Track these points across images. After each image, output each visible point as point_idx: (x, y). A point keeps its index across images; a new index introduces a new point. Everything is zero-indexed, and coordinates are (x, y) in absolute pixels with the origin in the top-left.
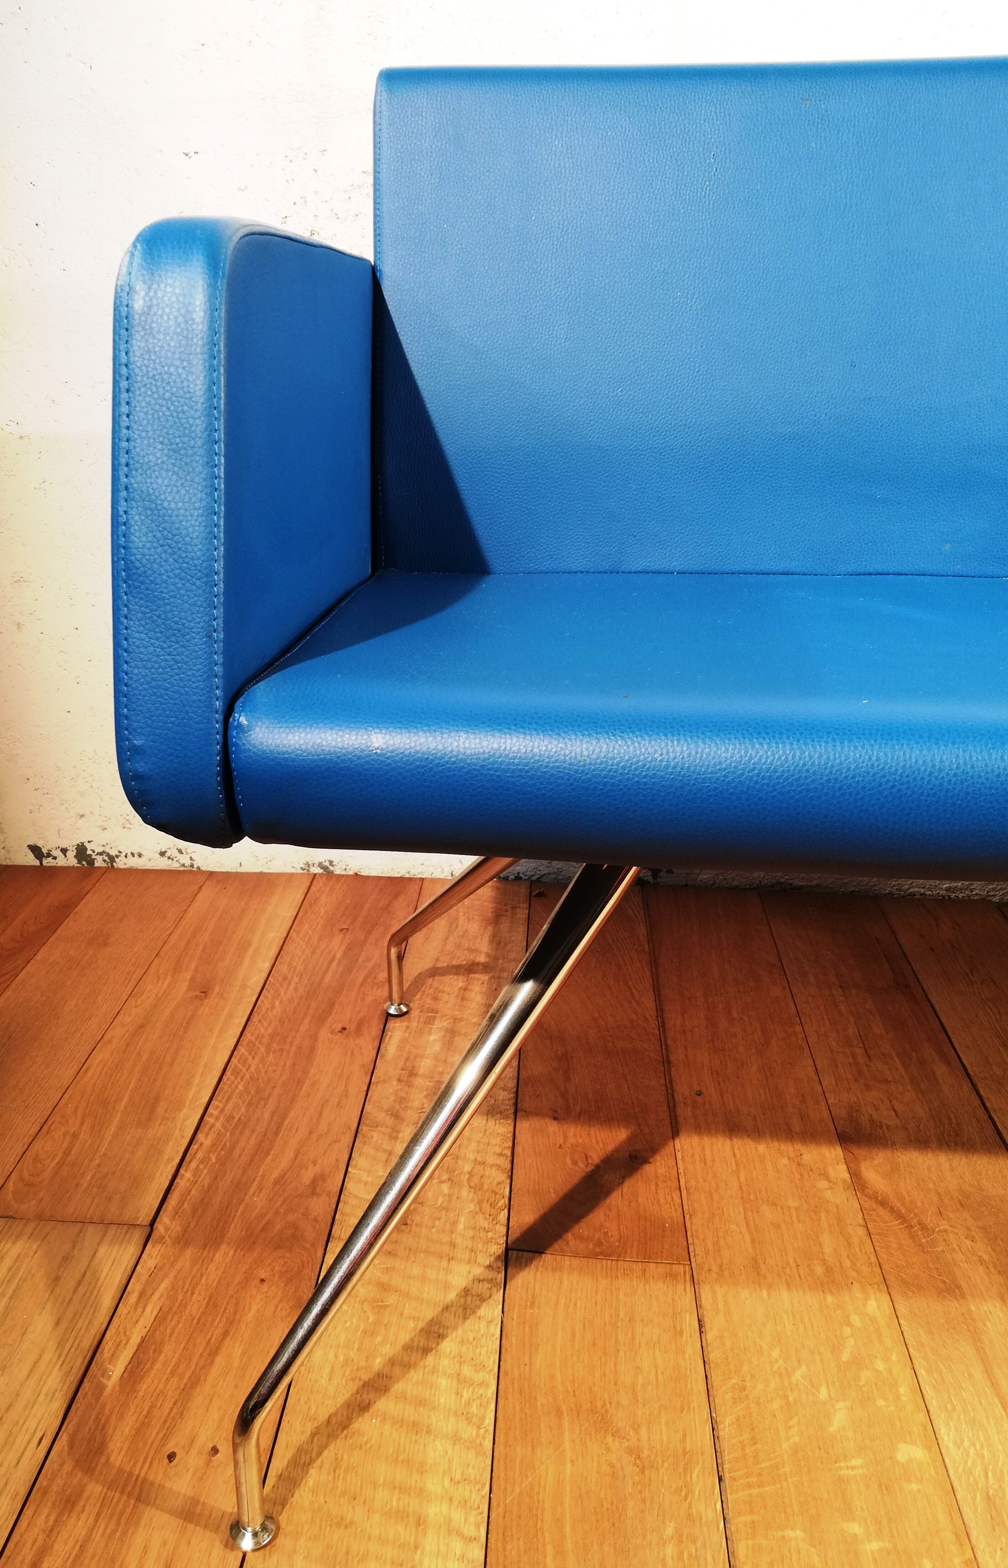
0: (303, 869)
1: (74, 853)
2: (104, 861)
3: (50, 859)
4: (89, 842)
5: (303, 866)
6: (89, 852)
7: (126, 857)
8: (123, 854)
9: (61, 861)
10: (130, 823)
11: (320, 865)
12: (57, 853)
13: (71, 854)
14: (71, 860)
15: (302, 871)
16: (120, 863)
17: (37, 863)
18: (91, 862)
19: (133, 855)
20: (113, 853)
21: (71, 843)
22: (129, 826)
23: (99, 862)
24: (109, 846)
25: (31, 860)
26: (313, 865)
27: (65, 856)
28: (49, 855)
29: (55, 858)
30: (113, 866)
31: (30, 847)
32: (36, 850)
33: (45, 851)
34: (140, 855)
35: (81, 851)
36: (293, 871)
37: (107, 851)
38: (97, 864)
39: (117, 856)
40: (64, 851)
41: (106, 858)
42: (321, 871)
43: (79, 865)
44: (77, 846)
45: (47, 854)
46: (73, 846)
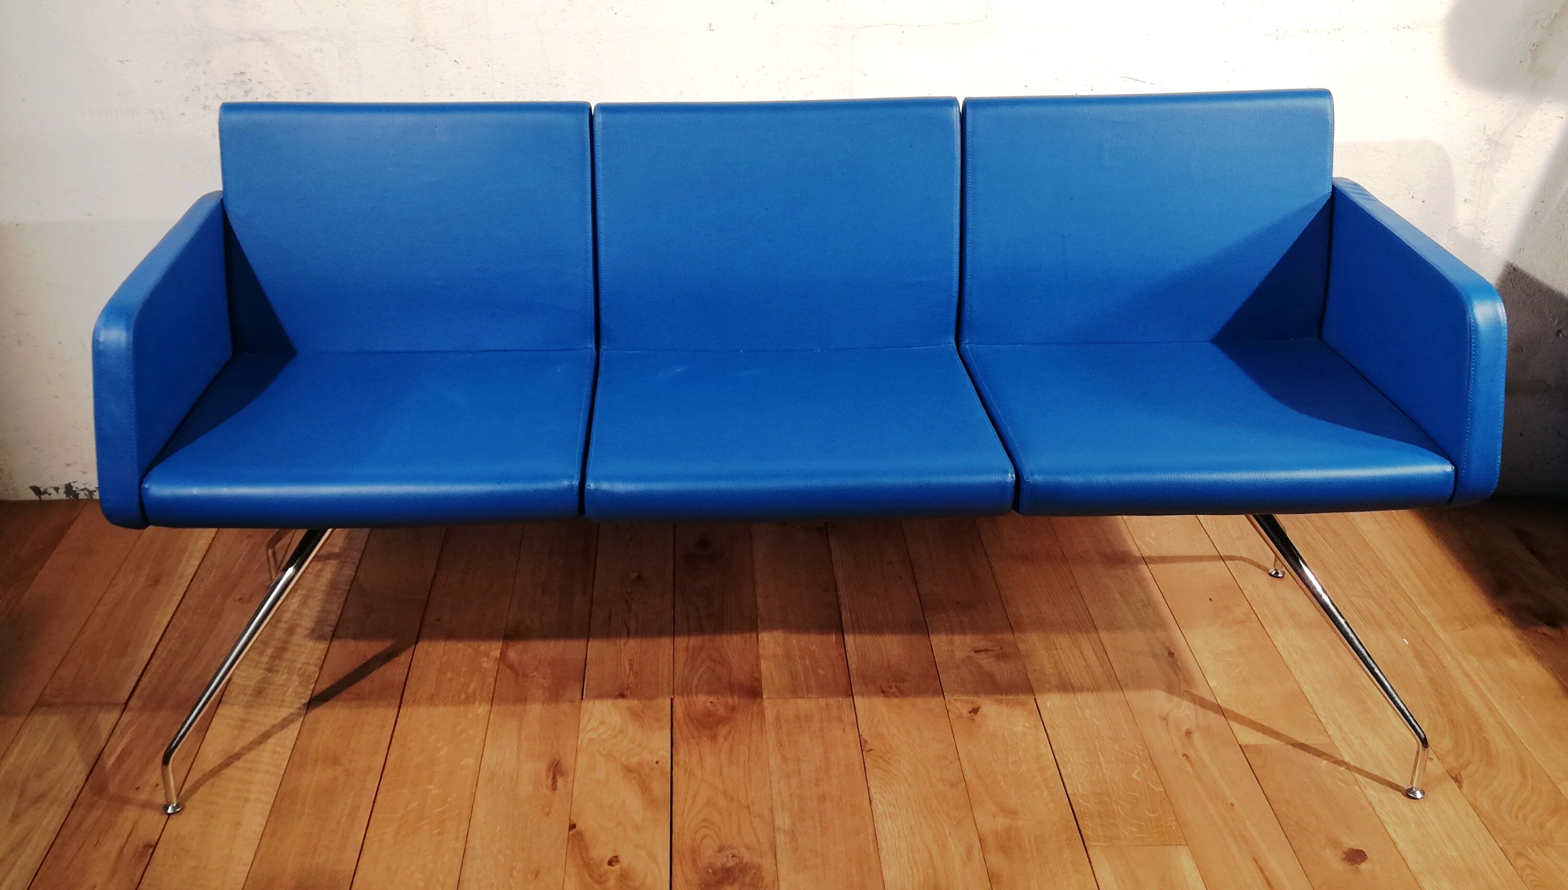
1: (64, 490)
2: (86, 494)
3: (45, 495)
4: (74, 482)
6: (74, 489)
9: (55, 496)
12: (52, 491)
13: (62, 491)
14: (62, 495)
16: (97, 496)
17: (36, 498)
18: (76, 495)
20: (92, 489)
21: (61, 483)
23: (82, 496)
25: (33, 496)
27: (57, 492)
28: (45, 492)
29: (50, 494)
30: (92, 498)
31: (31, 487)
32: (36, 490)
33: (42, 490)
35: (69, 488)
37: (87, 487)
38: (80, 497)
39: (95, 491)
40: (57, 489)
41: (87, 493)
43: (68, 498)
44: (66, 485)
45: (44, 491)
46: (63, 485)
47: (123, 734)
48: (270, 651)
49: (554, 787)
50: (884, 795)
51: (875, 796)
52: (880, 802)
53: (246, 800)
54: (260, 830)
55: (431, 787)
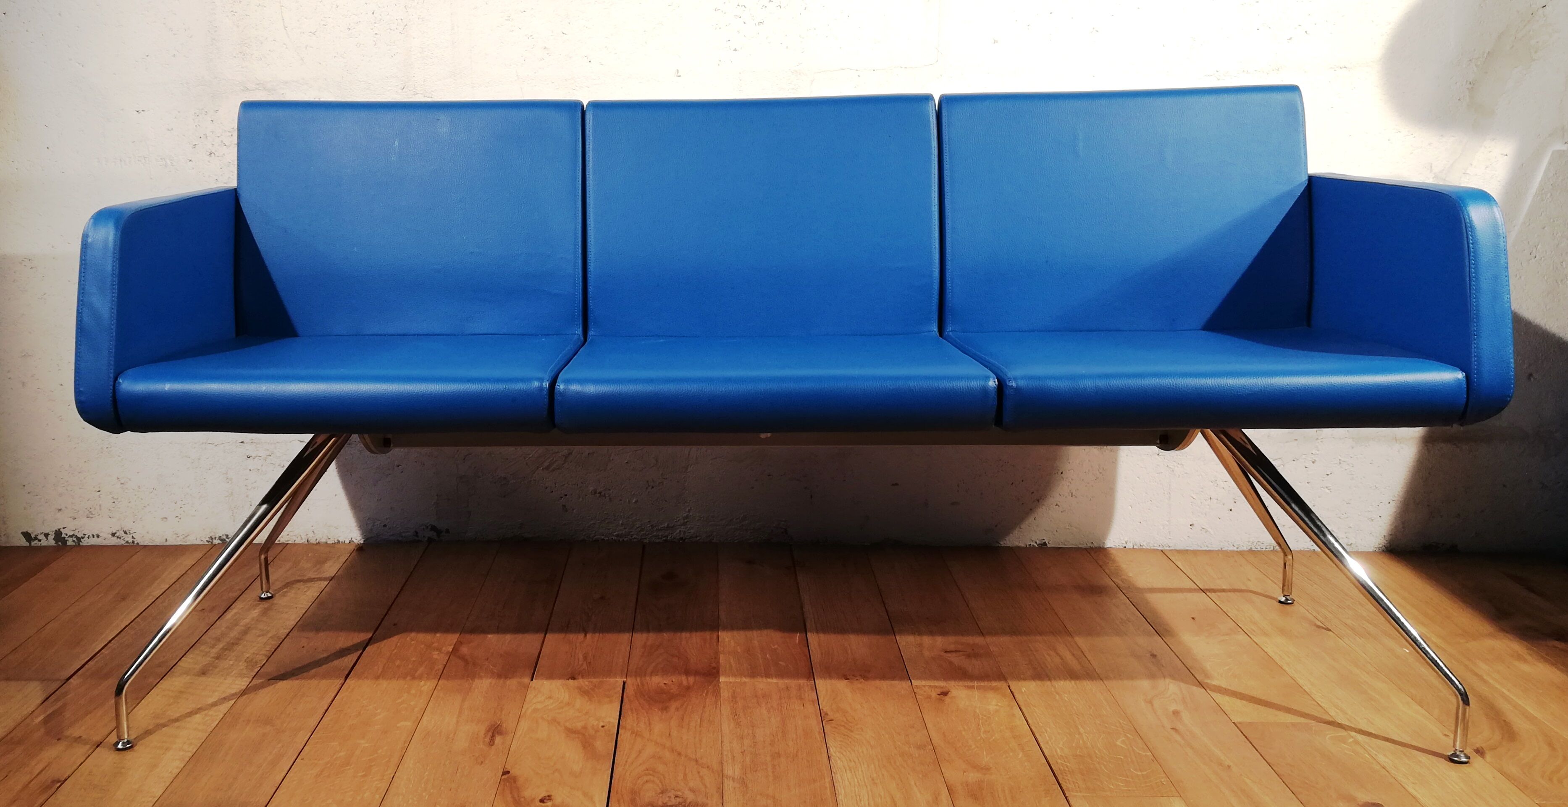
0: (208, 541)
1: (53, 537)
2: (74, 541)
3: (36, 542)
4: (64, 528)
5: (208, 539)
6: (63, 535)
7: (88, 538)
8: (87, 536)
9: (44, 543)
10: (92, 514)
11: (220, 538)
12: (41, 537)
13: (51, 537)
14: (51, 542)
15: (207, 543)
16: (85, 542)
18: (64, 542)
19: (93, 536)
20: (80, 535)
21: (51, 529)
22: (91, 516)
23: (70, 542)
24: (77, 531)
25: (23, 542)
26: (215, 538)
27: (47, 538)
28: (36, 538)
29: (40, 541)
30: (79, 544)
31: (22, 533)
32: (27, 535)
33: (33, 536)
34: (98, 536)
35: (58, 533)
36: (202, 543)
37: (76, 533)
38: (68, 544)
39: (83, 538)
40: (46, 535)
41: (75, 539)
42: (219, 542)
43: (56, 545)
44: (56, 530)
45: (34, 537)
46: (53, 532)
47: (57, 700)
48: (221, 645)
49: (492, 742)
50: (844, 753)
51: (834, 754)
52: (839, 759)
53: (167, 749)
54: (176, 771)
55: (362, 742)
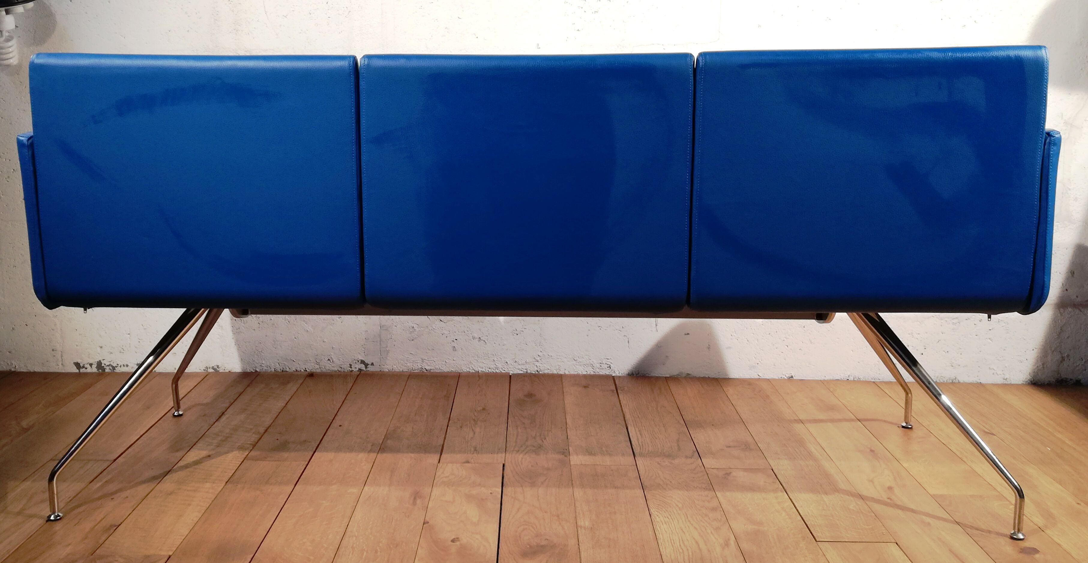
1: (96, 366)
3: (84, 369)
4: (103, 360)
5: (205, 369)
6: (103, 365)
7: (120, 367)
8: (119, 365)
9: (89, 370)
10: (124, 350)
11: (213, 368)
12: (88, 366)
13: (94, 366)
14: (94, 369)
15: (204, 371)
16: (118, 370)
17: (77, 371)
18: (104, 370)
19: (124, 365)
20: (114, 365)
21: (94, 361)
23: (107, 370)
24: (113, 362)
25: (75, 370)
26: (210, 368)
27: (91, 367)
28: (83, 367)
29: (86, 368)
30: (113, 372)
31: (74, 363)
32: (77, 365)
33: (81, 365)
34: (127, 366)
35: (99, 364)
36: (200, 371)
37: (112, 364)
39: (116, 367)
40: (91, 365)
41: (111, 368)
42: (213, 371)
43: (97, 372)
44: (98, 362)
46: (95, 362)
47: (109, 473)
48: (220, 438)
49: (414, 503)
50: (661, 512)
51: (653, 513)
52: (657, 516)
53: (189, 505)
54: (196, 519)
55: (324, 502)
